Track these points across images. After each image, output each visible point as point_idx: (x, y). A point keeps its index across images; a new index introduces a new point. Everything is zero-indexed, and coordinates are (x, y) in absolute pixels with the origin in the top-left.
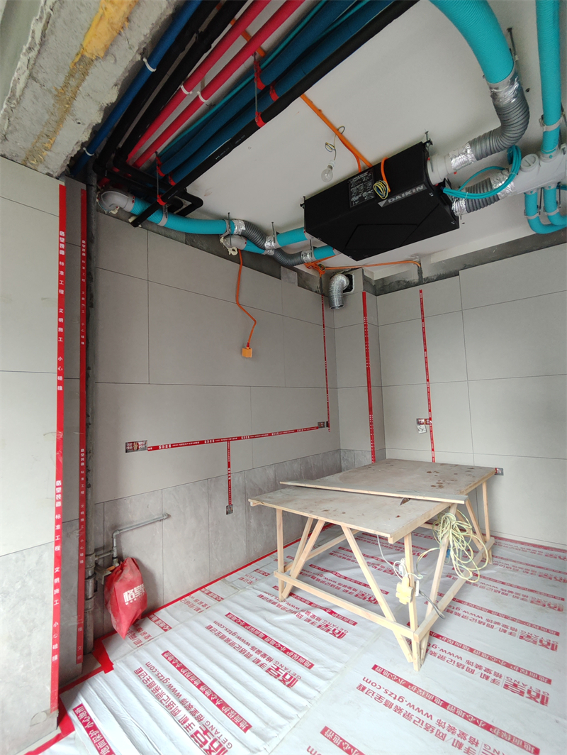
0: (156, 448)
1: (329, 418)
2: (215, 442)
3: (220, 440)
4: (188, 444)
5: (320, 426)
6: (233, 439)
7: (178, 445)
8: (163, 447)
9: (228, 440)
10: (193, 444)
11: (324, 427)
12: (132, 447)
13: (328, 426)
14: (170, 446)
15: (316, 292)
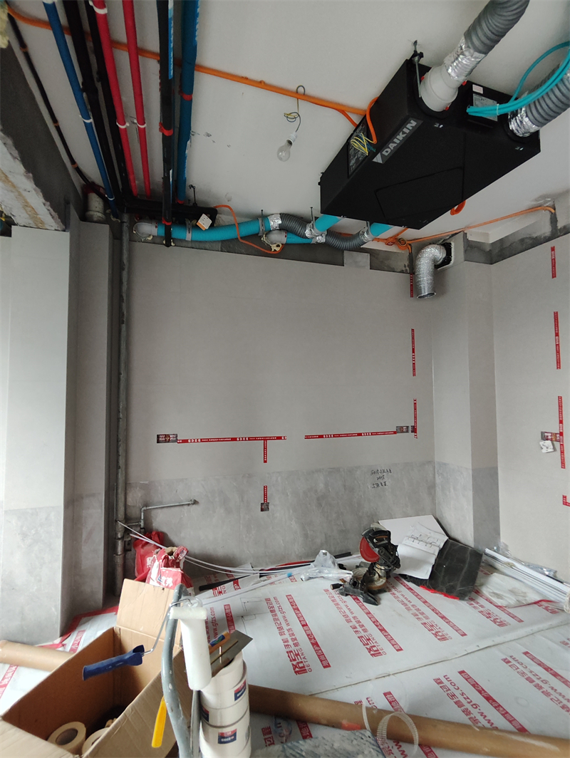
0: (185, 441)
1: (416, 422)
2: (249, 440)
3: (255, 439)
4: (219, 440)
5: (400, 430)
6: (271, 438)
7: (208, 440)
8: (193, 441)
9: (265, 439)
10: (224, 440)
11: (407, 432)
12: (163, 439)
13: (414, 430)
14: (199, 440)
15: (402, 272)
